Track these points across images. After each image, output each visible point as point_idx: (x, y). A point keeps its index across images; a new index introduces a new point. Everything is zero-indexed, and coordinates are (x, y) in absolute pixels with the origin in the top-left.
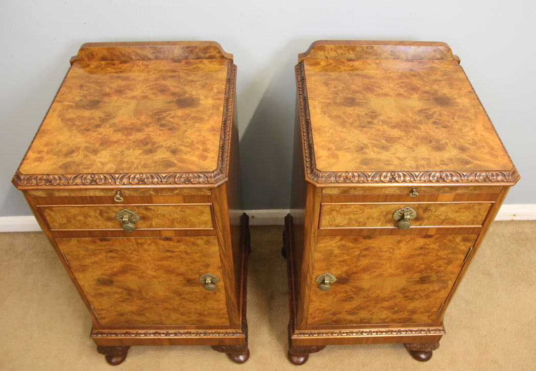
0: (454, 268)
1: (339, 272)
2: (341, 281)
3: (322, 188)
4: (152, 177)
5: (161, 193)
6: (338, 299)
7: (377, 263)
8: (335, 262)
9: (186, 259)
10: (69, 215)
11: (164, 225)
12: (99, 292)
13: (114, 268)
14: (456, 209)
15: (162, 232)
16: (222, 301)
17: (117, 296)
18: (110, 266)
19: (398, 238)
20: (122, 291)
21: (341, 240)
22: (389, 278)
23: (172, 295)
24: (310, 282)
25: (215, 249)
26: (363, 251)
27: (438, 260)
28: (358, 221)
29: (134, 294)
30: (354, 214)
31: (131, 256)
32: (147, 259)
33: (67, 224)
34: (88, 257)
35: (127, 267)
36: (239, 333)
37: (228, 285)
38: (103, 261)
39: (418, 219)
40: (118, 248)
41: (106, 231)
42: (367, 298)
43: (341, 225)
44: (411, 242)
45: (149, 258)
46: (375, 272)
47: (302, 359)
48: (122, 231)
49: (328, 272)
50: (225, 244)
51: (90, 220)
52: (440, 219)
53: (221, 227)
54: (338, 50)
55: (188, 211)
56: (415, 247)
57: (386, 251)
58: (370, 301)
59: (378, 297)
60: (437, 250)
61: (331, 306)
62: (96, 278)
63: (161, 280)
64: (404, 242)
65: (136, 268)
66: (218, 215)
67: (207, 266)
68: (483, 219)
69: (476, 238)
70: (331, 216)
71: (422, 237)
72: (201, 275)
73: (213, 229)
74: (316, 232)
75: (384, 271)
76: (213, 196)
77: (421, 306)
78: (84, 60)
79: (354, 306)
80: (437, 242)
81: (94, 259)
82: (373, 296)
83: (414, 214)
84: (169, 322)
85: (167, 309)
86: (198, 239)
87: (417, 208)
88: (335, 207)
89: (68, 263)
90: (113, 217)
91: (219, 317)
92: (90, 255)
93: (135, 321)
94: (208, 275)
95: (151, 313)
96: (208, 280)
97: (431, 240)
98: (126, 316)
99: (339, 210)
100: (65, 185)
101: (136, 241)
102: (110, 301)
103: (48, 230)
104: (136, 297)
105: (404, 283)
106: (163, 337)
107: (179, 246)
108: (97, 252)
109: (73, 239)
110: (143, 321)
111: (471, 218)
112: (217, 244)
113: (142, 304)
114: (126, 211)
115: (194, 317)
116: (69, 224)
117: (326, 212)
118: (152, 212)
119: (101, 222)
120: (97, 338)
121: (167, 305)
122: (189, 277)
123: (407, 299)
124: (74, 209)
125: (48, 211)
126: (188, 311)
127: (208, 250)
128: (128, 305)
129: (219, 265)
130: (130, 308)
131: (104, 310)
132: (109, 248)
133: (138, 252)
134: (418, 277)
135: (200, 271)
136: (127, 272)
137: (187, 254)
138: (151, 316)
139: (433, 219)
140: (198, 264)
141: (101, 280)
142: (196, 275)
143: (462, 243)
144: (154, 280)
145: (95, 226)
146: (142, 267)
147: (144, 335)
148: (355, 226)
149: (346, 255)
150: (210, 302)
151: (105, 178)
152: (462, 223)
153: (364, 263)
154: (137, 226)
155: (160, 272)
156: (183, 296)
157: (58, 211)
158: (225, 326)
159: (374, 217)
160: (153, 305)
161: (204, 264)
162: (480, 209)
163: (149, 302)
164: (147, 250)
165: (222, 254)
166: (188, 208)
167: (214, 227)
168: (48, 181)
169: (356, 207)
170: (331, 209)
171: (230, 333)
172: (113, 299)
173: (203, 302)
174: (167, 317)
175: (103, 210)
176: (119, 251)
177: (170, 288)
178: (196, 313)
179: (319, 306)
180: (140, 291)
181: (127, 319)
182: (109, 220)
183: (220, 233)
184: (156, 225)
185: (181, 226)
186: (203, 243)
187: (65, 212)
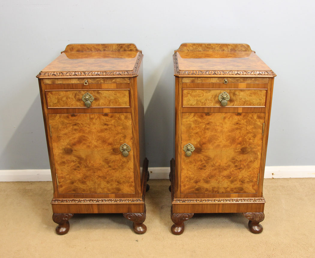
0: (257, 141)
1: (196, 143)
2: (198, 150)
3: (182, 78)
4: (103, 73)
5: (106, 82)
6: (197, 167)
7: (216, 135)
8: (192, 134)
9: (114, 131)
10: (59, 97)
11: (105, 105)
12: (63, 160)
13: (75, 138)
14: (249, 94)
15: (104, 109)
16: (132, 169)
17: (73, 164)
18: (73, 137)
19: (223, 115)
20: (76, 159)
21: (194, 116)
22: (224, 149)
23: (103, 163)
24: (180, 151)
25: (129, 123)
26: (206, 125)
27: (248, 133)
28: (202, 102)
29: (83, 162)
30: (199, 97)
31: (86, 128)
32: (93, 131)
35: (82, 138)
36: (140, 200)
37: (135, 153)
38: (70, 133)
39: (231, 101)
40: (80, 122)
41: (75, 109)
42: (214, 166)
43: (193, 104)
44: (231, 118)
45: (95, 130)
46: (215, 143)
47: (179, 229)
48: (84, 109)
49: (190, 142)
50: (135, 120)
51: (69, 100)
52: (243, 101)
53: (133, 106)
55: (118, 95)
56: (234, 122)
57: (218, 126)
58: (216, 169)
59: (220, 166)
60: (246, 125)
61: (193, 174)
62: (64, 147)
63: (99, 149)
64: (227, 119)
65: (86, 138)
66: (132, 97)
67: (125, 137)
68: (265, 102)
69: (264, 116)
70: (187, 98)
71: (236, 114)
72: (121, 145)
73: (129, 107)
74: (181, 109)
75: (220, 142)
76: (131, 84)
77: (247, 176)
79: (207, 173)
80: (245, 119)
81: (66, 131)
82: (217, 165)
83: (229, 97)
84: (99, 191)
85: (99, 177)
86: (121, 115)
87: (230, 93)
88: (189, 91)
89: (51, 134)
90: (81, 98)
91: (129, 185)
92: (64, 128)
93: (80, 189)
94: (125, 145)
95: (90, 181)
96: (125, 147)
97: (241, 117)
98: (75, 184)
99: (191, 94)
100: (61, 76)
101: (90, 116)
102: (68, 169)
103: (46, 108)
104: (83, 165)
105: (233, 154)
106: (95, 203)
107: (111, 120)
108: (68, 125)
109: (58, 115)
110: (84, 189)
111: (258, 101)
112: (131, 119)
113: (86, 172)
114: (88, 94)
115: (115, 185)
116: (58, 104)
117: (185, 95)
118: (100, 95)
119: (74, 102)
120: (55, 204)
121: (100, 173)
122: (115, 147)
123: (237, 168)
124: (63, 93)
125: (49, 94)
126: (111, 178)
127: (126, 124)
128: (78, 173)
129: (131, 136)
130: (78, 176)
131: (63, 178)
132: (75, 121)
133: (89, 125)
134: (240, 148)
135: (121, 142)
136: (81, 142)
137: (115, 126)
138: (90, 184)
139: (239, 101)
140: (120, 136)
141: (66, 149)
142: (118, 145)
143: (258, 120)
144: (96, 150)
145: (71, 105)
146: (90, 138)
147: (83, 202)
148: (200, 105)
149: (198, 129)
150: (125, 170)
151: (81, 73)
152: (254, 104)
153: (208, 135)
154: (92, 105)
155: (99, 142)
156: (110, 164)
157: (55, 94)
158: (132, 194)
159: (209, 99)
160: (92, 173)
161: (123, 135)
162: (261, 94)
163: (90, 170)
164: (94, 124)
165: (133, 127)
166: (118, 92)
167: (130, 105)
168: (54, 75)
169: (200, 92)
170: (187, 93)
171: (135, 200)
172: (70, 167)
173: (121, 170)
174: (99, 185)
175: (76, 93)
176: (80, 124)
177: (103, 156)
178: (116, 181)
179: (187, 174)
180: (86, 160)
181: (75, 187)
182: (78, 101)
183: (133, 110)
184: (101, 104)
185: (114, 105)
186: (124, 118)
187: (58, 95)
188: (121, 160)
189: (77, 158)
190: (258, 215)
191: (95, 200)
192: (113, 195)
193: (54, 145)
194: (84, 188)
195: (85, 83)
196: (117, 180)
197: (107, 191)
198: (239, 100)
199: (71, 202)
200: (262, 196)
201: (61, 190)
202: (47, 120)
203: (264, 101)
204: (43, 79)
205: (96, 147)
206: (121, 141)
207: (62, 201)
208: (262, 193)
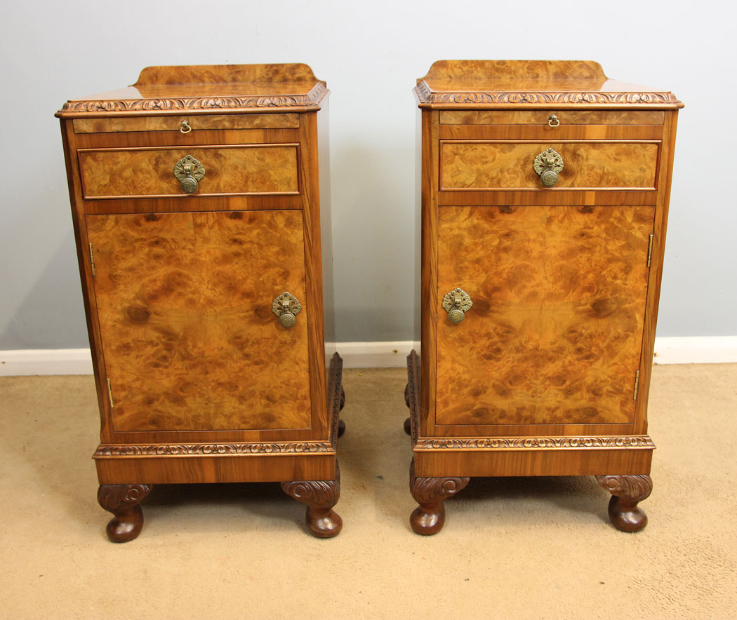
0: (635, 281)
1: (474, 288)
2: (481, 307)
3: (440, 110)
5: (238, 125)
6: (478, 353)
7: (526, 267)
8: (466, 263)
9: (258, 259)
10: (115, 168)
11: (235, 188)
12: (125, 340)
13: (155, 280)
14: (614, 154)
15: (230, 199)
16: (303, 362)
17: (150, 350)
18: (152, 277)
19: (546, 212)
20: (158, 338)
21: (471, 214)
22: (547, 303)
23: (230, 348)
24: (434, 308)
25: (298, 236)
26: (502, 239)
27: (610, 261)
28: (490, 176)
29: (176, 345)
30: (484, 163)
31: (184, 252)
32: (203, 259)
33: (110, 185)
34: (124, 256)
35: (174, 279)
36: (326, 447)
37: (313, 321)
38: (142, 265)
39: (566, 173)
40: (168, 236)
41: (156, 199)
42: (522, 351)
43: (468, 182)
44: (566, 221)
45: (208, 257)
46: (525, 287)
49: (459, 286)
50: (312, 229)
51: (141, 176)
52: (597, 173)
53: (308, 190)
54: (463, 67)
55: (268, 160)
56: (573, 231)
57: (534, 241)
58: (526, 359)
59: (537, 349)
60: (606, 239)
61: (469, 371)
62: (126, 305)
63: (218, 309)
64: (556, 221)
65: (185, 280)
66: (306, 166)
67: (285, 275)
68: (654, 175)
69: (653, 215)
70: (453, 165)
71: (579, 210)
72: (275, 296)
73: (297, 193)
74: (437, 196)
75: (538, 285)
76: (301, 130)
77: (606, 377)
79: (505, 370)
80: (602, 222)
81: (132, 261)
83: (560, 162)
84: (220, 422)
85: (220, 384)
86: (277, 215)
87: (563, 152)
88: (457, 149)
89: (93, 270)
90: (171, 170)
91: (296, 405)
92: (127, 252)
93: (168, 418)
94: (286, 295)
95: (194, 396)
96: (286, 303)
97: (593, 217)
98: (156, 405)
99: (464, 155)
100: (120, 110)
101: (194, 220)
102: (138, 363)
103: (81, 199)
104: (177, 354)
105: (570, 317)
106: (208, 454)
107: (250, 230)
108: (137, 245)
109: (112, 217)
110: (179, 419)
111: (638, 173)
112: (302, 227)
113: (184, 371)
114: (189, 159)
115: (260, 406)
116: (111, 187)
117: (447, 157)
118: (222, 162)
119: (153, 181)
120: (103, 459)
121: (221, 375)
122: (259, 302)
123: (581, 356)
124: (123, 156)
125: (89, 159)
126: (250, 389)
127: (289, 239)
128: (163, 374)
129: (302, 272)
130: (164, 381)
131: (125, 390)
132: (156, 235)
133: (194, 245)
134: (589, 301)
135: (276, 288)
136: (172, 290)
137: (260, 246)
138: (194, 404)
139: (588, 175)
140: (273, 272)
141: (133, 310)
142: (268, 296)
143: (636, 226)
144: (210, 310)
145: (145, 189)
146: (195, 278)
147: (177, 452)
148: (487, 185)
149: (481, 249)
150: (286, 365)
151: (172, 103)
152: (627, 183)
153: (507, 265)
154: (200, 188)
155: (219, 289)
156: (247, 350)
157: (103, 161)
158: (305, 430)
159: (508, 170)
160: (200, 374)
161: (282, 270)
162: (644, 155)
163: (194, 366)
164: (206, 240)
165: (307, 249)
166: (268, 153)
167: (300, 188)
168: (101, 108)
169: (485, 150)
170: (453, 152)
171: (313, 447)
172: (143, 358)
173: (276, 365)
174: (219, 406)
175: (160, 157)
176: (168, 242)
177: (229, 328)
178: (262, 393)
179: (451, 372)
180: (185, 338)
181: (157, 413)
182: (165, 178)
183: (307, 201)
184: (224, 187)
185: (257, 189)
186: (284, 223)
187: (110, 162)
188: (275, 338)
189: (161, 335)
190: (637, 481)
191: (208, 448)
192: (256, 434)
193: (102, 300)
194: (180, 416)
195: (182, 128)
196: (264, 392)
197: (239, 422)
198: (586, 172)
199: (145, 453)
200: (645, 432)
201: (119, 420)
202: (83, 230)
203: (652, 175)
204: (72, 118)
205: (210, 302)
206: (277, 285)
207: (124, 451)
208: (646, 424)
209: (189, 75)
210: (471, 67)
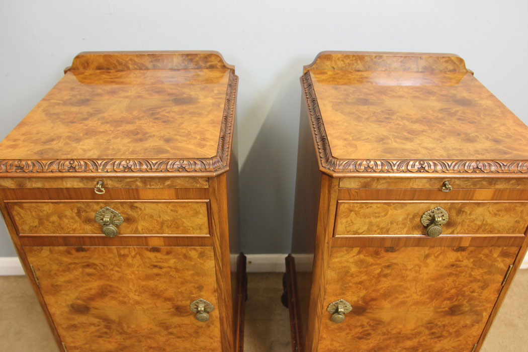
0: (489, 294)
1: (355, 299)
2: (358, 310)
3: (340, 178)
4: (141, 164)
5: (150, 185)
6: (352, 336)
7: (400, 286)
8: (350, 284)
9: (176, 278)
10: (41, 214)
11: (152, 231)
12: (73, 322)
13: (91, 289)
14: (495, 211)
15: (149, 239)
16: (217, 337)
17: (93, 329)
18: (87, 287)
19: (426, 250)
20: (99, 322)
21: (359, 253)
22: (413, 307)
23: (157, 329)
24: (320, 311)
25: (210, 264)
26: (384, 269)
27: (471, 282)
28: (380, 227)
29: (113, 326)
30: (376, 217)
31: (112, 272)
32: (130, 277)
33: (39, 227)
34: (62, 273)
35: (106, 289)
37: (224, 315)
38: (78, 279)
39: (449, 224)
40: (97, 262)
41: (83, 237)
42: (387, 335)
43: (360, 231)
44: (441, 257)
45: (133, 276)
46: (397, 298)
48: (103, 237)
49: (342, 298)
50: (222, 260)
51: (66, 221)
52: (476, 224)
53: (219, 234)
55: (181, 211)
56: (445, 264)
57: (410, 270)
58: (390, 339)
59: (399, 333)
60: (472, 268)
61: (343, 346)
62: (70, 303)
63: (145, 307)
64: (432, 257)
65: (116, 289)
66: (216, 216)
67: (200, 288)
69: (517, 252)
70: (349, 219)
71: (454, 250)
72: (192, 301)
73: (209, 235)
74: (331, 241)
75: (408, 297)
76: (211, 190)
77: (450, 347)
78: (78, 69)
79: (371, 345)
80: (471, 257)
81: (70, 276)
82: (394, 332)
83: (446, 217)
85: (151, 348)
86: (191, 251)
87: (450, 210)
88: (353, 207)
89: (37, 281)
90: (93, 217)
92: (64, 271)
94: (201, 301)
96: (201, 308)
97: (464, 254)
99: (358, 211)
100: (38, 172)
101: (118, 251)
102: (85, 335)
103: (16, 236)
104: (115, 331)
105: (431, 315)
107: (168, 260)
108: (72, 267)
109: (46, 248)
111: (512, 224)
112: (213, 258)
113: (122, 340)
114: (107, 210)
116: (41, 227)
117: (343, 213)
118: (138, 212)
119: (78, 224)
121: (151, 343)
122: (179, 304)
123: (433, 337)
124: (48, 206)
125: (17, 208)
126: (175, 351)
127: (202, 266)
128: (106, 341)
129: (214, 287)
130: (108, 346)
132: (87, 260)
133: (120, 268)
134: (448, 306)
135: (192, 296)
136: (106, 295)
137: (178, 270)
139: (467, 225)
140: (189, 286)
141: (75, 306)
142: (187, 300)
143: (499, 259)
144: (138, 307)
146: (123, 288)
148: (376, 233)
149: (365, 275)
150: (203, 338)
151: (86, 164)
152: (501, 231)
153: (385, 285)
154: (120, 232)
155: (145, 296)
156: (170, 330)
157: (29, 209)
159: (398, 222)
161: (196, 285)
163: (130, 338)
164: (130, 265)
165: (218, 272)
166: (180, 206)
167: (211, 231)
168: (20, 167)
170: (349, 209)
172: (88, 333)
173: (195, 339)
175: (81, 208)
176: (97, 265)
177: (155, 318)
179: (329, 346)
180: (120, 323)
182: (88, 222)
183: (217, 241)
184: (142, 230)
185: (172, 232)
186: (197, 256)
187: (37, 210)
188: (194, 324)
189: (101, 321)
193: (49, 299)
195: (96, 189)
198: (467, 223)
202: (22, 255)
203: (524, 225)
205: (138, 303)
206: (193, 294)
209: (115, 62)
210: (352, 60)
